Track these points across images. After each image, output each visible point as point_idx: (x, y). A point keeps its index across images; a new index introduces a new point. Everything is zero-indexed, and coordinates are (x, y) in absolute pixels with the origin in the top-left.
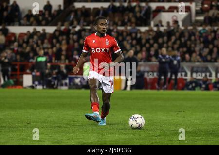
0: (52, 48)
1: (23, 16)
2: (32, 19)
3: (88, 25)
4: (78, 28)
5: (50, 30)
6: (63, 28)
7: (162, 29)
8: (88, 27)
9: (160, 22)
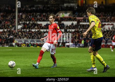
0: (73, 36)
1: (65, 26)
2: (68, 28)
3: (84, 29)
4: (81, 30)
5: (73, 30)
6: (77, 30)
7: (105, 30)
8: (84, 30)
9: (105, 28)
